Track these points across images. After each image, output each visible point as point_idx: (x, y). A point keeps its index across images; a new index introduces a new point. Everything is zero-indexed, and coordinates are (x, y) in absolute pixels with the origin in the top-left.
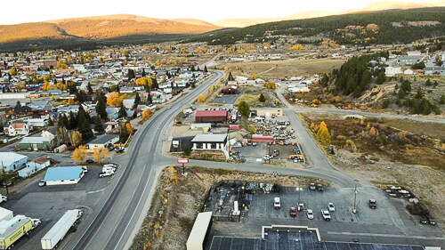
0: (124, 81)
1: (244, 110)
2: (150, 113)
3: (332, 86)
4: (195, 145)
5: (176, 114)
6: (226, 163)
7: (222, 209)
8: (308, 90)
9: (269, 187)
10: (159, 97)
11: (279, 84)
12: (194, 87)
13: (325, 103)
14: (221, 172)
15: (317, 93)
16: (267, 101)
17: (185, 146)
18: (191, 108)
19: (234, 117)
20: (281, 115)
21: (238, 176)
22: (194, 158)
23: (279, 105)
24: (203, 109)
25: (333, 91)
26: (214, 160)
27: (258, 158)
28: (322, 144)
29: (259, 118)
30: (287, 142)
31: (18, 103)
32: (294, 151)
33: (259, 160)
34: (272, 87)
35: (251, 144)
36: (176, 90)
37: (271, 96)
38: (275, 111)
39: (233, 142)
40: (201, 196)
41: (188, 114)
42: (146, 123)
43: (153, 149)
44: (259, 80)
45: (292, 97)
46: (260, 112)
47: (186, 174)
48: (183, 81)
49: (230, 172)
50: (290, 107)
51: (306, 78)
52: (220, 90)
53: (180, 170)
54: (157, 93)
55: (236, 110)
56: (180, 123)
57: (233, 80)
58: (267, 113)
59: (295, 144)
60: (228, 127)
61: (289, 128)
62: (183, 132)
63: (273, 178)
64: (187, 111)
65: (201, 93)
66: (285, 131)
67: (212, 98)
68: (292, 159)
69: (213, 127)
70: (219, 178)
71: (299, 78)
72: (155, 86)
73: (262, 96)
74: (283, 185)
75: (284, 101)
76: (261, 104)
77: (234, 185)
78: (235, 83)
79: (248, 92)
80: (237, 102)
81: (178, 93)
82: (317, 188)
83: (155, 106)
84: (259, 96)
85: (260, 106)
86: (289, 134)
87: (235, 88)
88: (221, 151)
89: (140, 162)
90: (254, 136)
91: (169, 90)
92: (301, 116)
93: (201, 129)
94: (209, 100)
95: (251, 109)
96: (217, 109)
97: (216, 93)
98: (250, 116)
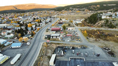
0: (32, 21)
1: (64, 28)
2: (39, 29)
3: (88, 21)
4: (51, 37)
5: (46, 29)
6: (60, 41)
7: (59, 53)
8: (81, 23)
9: (71, 48)
10: (42, 25)
11: (74, 21)
12: (51, 22)
13: (86, 26)
14: (58, 44)
15: (84, 23)
16: (70, 26)
17: (49, 37)
18: (50, 27)
19: (62, 30)
20: (74, 29)
21: (63, 45)
22: (51, 40)
23: (73, 26)
24: (54, 28)
25: (88, 23)
26: (56, 41)
27: (68, 40)
28: (85, 36)
29: (68, 30)
30: (76, 36)
31: (4, 26)
32: (78, 38)
33: (69, 41)
34: (72, 22)
35: (66, 37)
37: (72, 24)
38: (72, 28)
39: (61, 36)
40: (53, 50)
41: (49, 29)
42: (38, 32)
43: (40, 38)
44: (68, 20)
45: (77, 25)
46: (69, 28)
47: (49, 44)
48: (48, 21)
49: (61, 44)
50: (77, 27)
51: (81, 19)
52: (58, 23)
53: (47, 43)
55: (62, 28)
56: (47, 31)
57: (61, 20)
58: (71, 28)
59: (78, 36)
60: (60, 32)
61: (76, 32)
62: (48, 34)
63: (72, 45)
64: (49, 28)
65: (53, 23)
66: (75, 33)
67: (56, 25)
68: (77, 40)
69: (56, 32)
70: (58, 45)
71: (79, 20)
72: (41, 22)
73: (69, 24)
74: (75, 47)
75: (75, 25)
76: (69, 26)
77: (62, 47)
78: (62, 21)
79: (65, 23)
80: (63, 26)
81: (47, 23)
82: (84, 48)
83: (41, 27)
84: (68, 24)
85: (68, 27)
86: (76, 34)
87: (62, 22)
88: (58, 38)
89: (37, 41)
90: (67, 34)
91: (44, 23)
92: (79, 29)
93: (53, 33)
94: (55, 25)
95: (66, 27)
96: (57, 27)
97: (57, 23)
98: (66, 29)
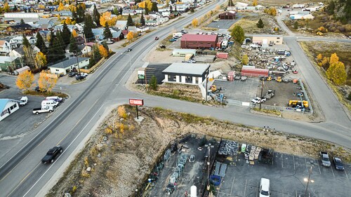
1: (238, 36)
3: (340, 13)
4: (166, 76)
6: (200, 105)
7: (173, 190)
8: (312, 17)
10: (155, 20)
11: (280, 11)
12: (193, 11)
13: (333, 31)
14: (189, 119)
15: (322, 20)
16: (265, 28)
18: (182, 32)
19: (225, 43)
20: (281, 43)
21: (212, 128)
22: (162, 94)
23: (278, 31)
24: (195, 33)
25: (341, 19)
26: (186, 99)
27: (245, 100)
28: (334, 83)
29: (254, 46)
30: (286, 78)
31: (22, 20)
32: (297, 95)
33: (246, 104)
34: (272, 14)
36: (175, 14)
37: (271, 22)
38: (273, 38)
39: (217, 74)
41: (177, 37)
42: (129, 46)
43: (119, 78)
44: (259, 6)
45: (294, 25)
46: (256, 39)
48: (184, 6)
49: (202, 121)
50: (292, 34)
51: (309, 6)
52: (217, 15)
54: (154, 16)
55: (228, 35)
56: (164, 47)
57: (233, 5)
58: (265, 40)
59: (297, 82)
60: (215, 54)
61: (289, 59)
62: (163, 58)
63: (262, 136)
64: (176, 34)
65: (198, 17)
66: (284, 63)
67: (208, 22)
68: (294, 106)
69: (198, 53)
70: (186, 129)
71: (301, 6)
72: (155, 9)
73: (261, 22)
74: (277, 150)
75: (284, 28)
76: (259, 30)
78: (234, 9)
79: (247, 17)
80: (232, 28)
81: (175, 16)
82: (334, 163)
83: (147, 29)
84: (257, 22)
85: (257, 33)
86: (289, 67)
87: (233, 12)
88: (197, 88)
89: (94, 95)
90: (245, 67)
91: (167, 14)
92: (304, 46)
93: (183, 55)
94: (204, 24)
95: (246, 35)
96: (209, 33)
97: (213, 18)
98: (244, 42)
